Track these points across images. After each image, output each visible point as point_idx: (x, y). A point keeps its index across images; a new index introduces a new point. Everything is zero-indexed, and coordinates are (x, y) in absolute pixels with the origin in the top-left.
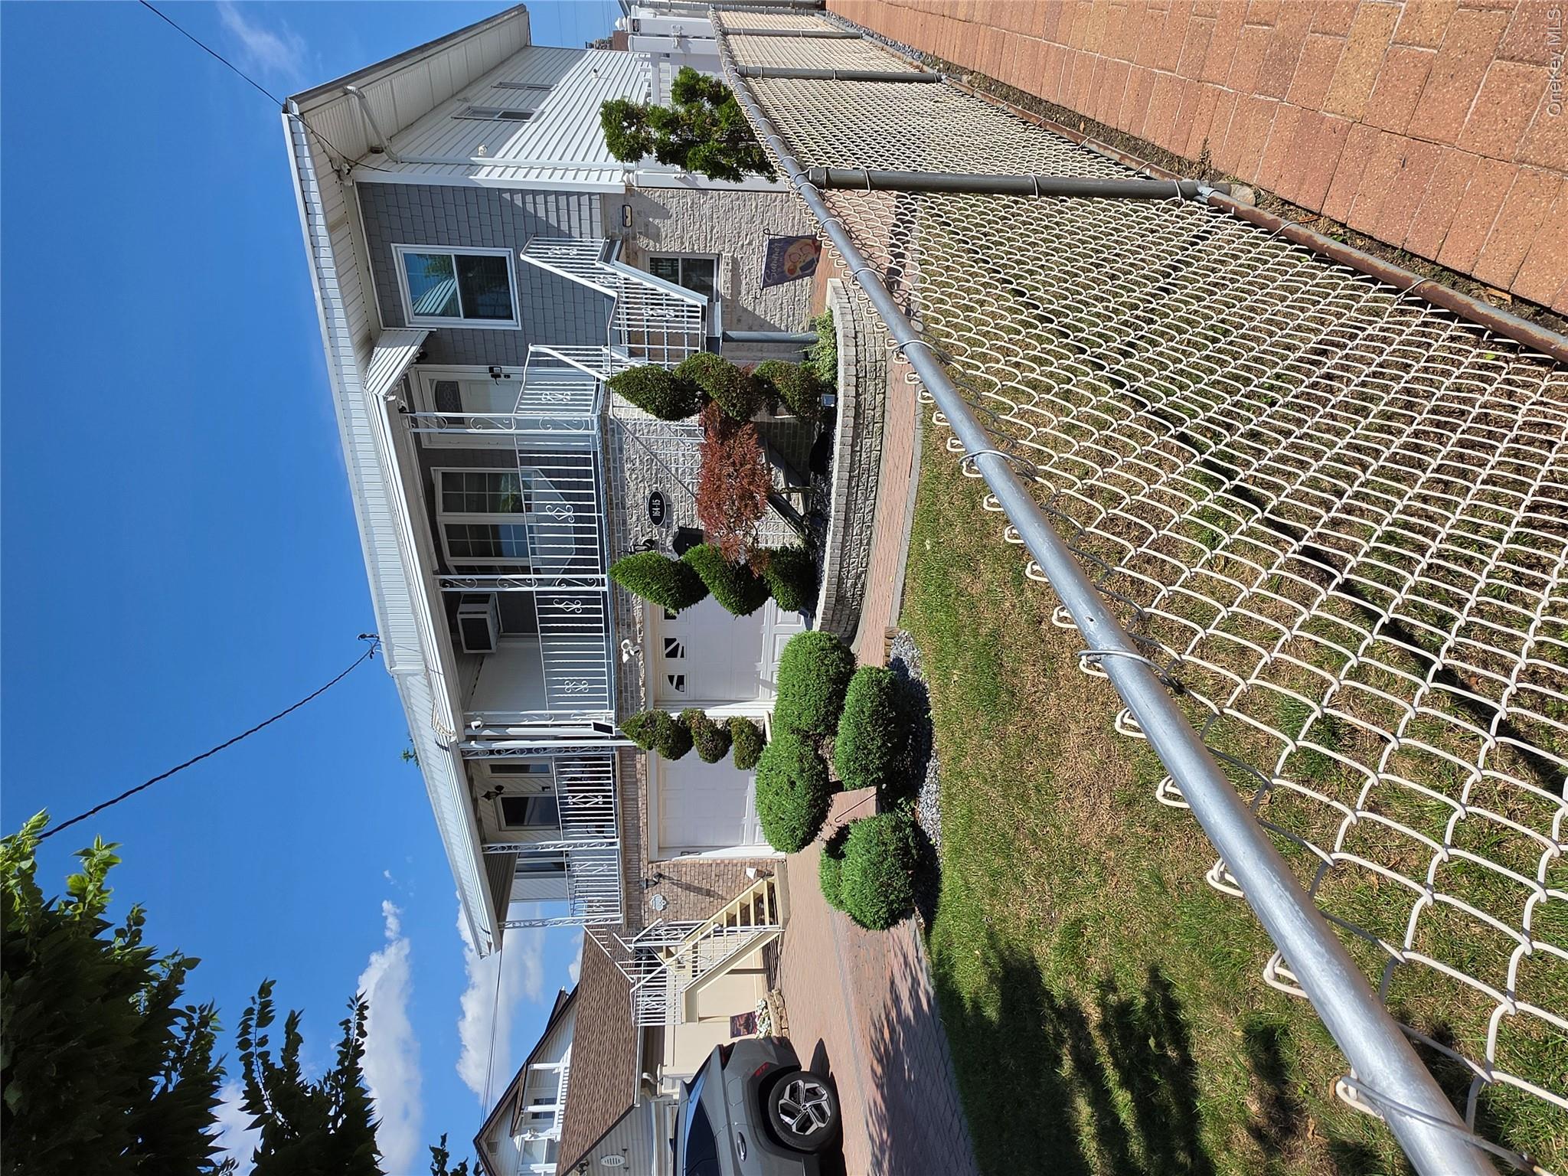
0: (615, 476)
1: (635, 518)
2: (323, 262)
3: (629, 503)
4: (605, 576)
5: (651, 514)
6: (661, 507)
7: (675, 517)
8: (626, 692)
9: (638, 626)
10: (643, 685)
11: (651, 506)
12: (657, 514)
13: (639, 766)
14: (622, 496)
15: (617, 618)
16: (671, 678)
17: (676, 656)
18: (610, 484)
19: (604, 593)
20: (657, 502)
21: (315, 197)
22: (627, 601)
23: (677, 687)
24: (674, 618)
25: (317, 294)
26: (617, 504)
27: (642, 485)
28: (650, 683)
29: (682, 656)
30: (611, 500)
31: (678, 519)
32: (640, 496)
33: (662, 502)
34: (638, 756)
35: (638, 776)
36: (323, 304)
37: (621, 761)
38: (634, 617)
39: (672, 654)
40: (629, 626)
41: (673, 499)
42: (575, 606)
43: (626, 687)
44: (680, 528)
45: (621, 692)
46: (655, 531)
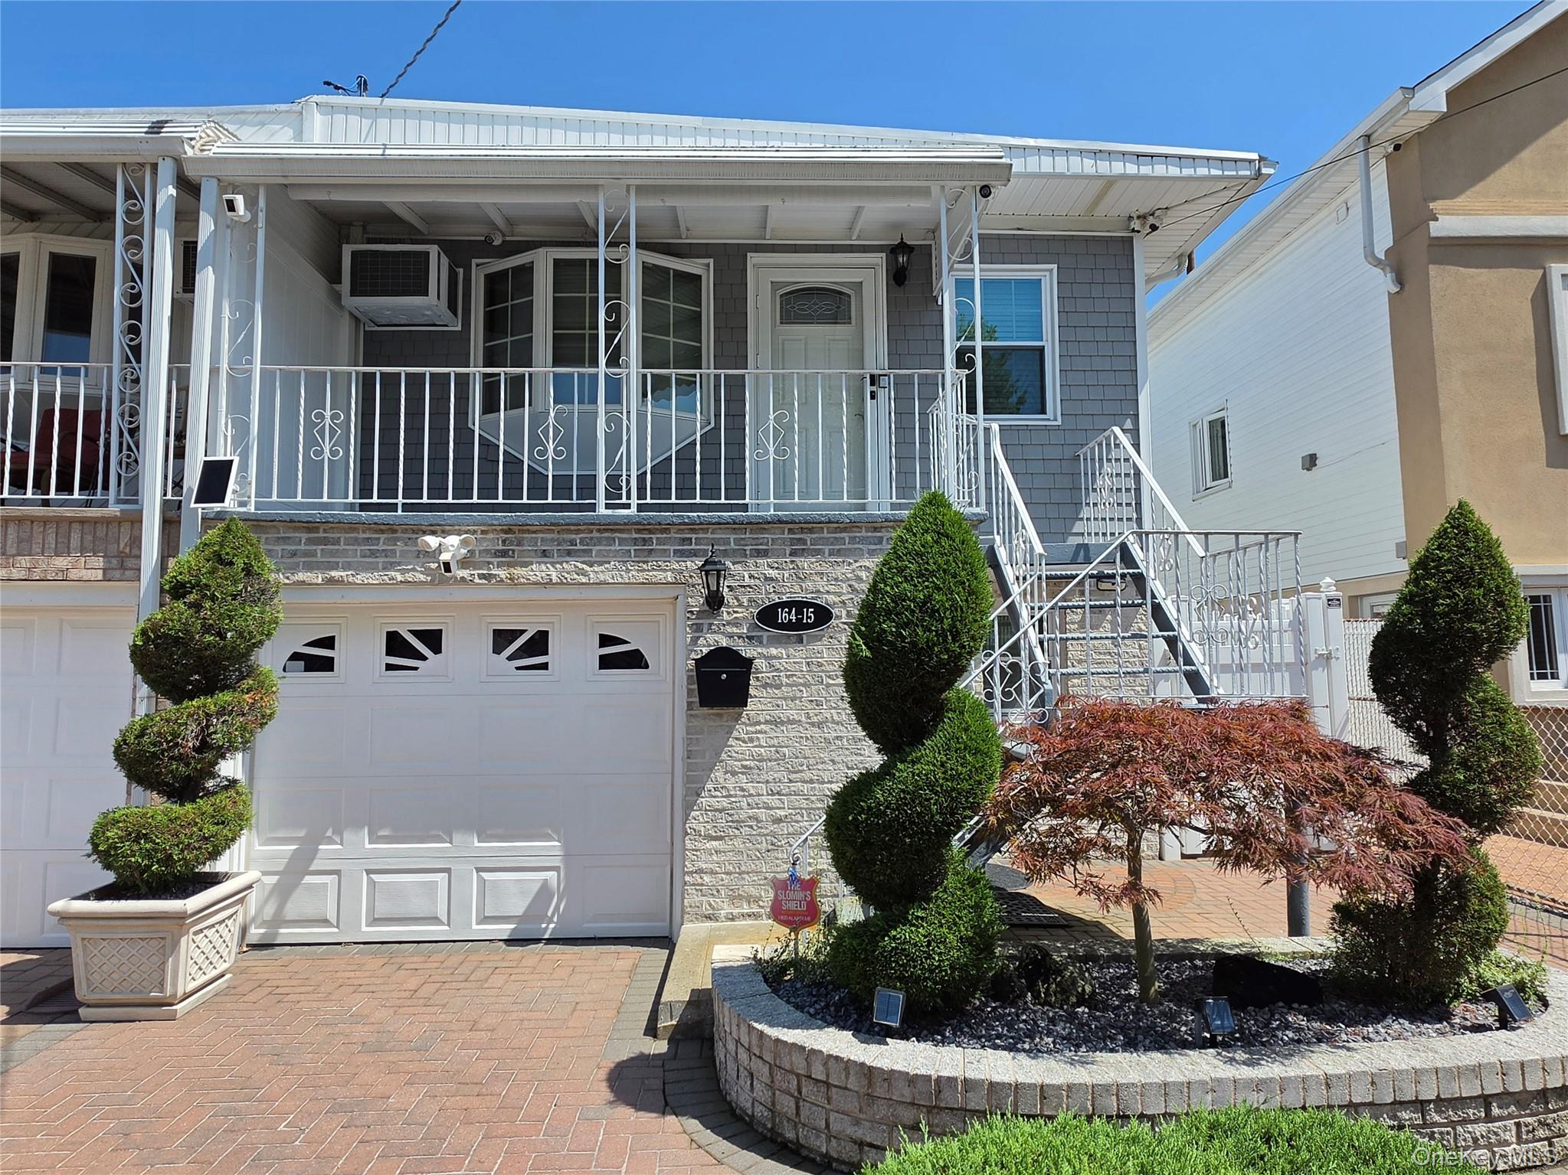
0: (863, 540)
1: (773, 573)
2: (1075, 160)
3: (804, 562)
4: (634, 510)
5: (783, 605)
6: (799, 626)
7: (774, 651)
8: (310, 541)
9: (502, 573)
10: (331, 581)
11: (799, 606)
12: (783, 616)
13: (61, 562)
14: (818, 552)
15: (524, 528)
16: (328, 643)
17: (390, 652)
18: (844, 530)
19: (593, 507)
20: (809, 615)
21: (1160, 170)
22: (569, 553)
23: (296, 656)
24: (497, 650)
25: (1031, 142)
26: (802, 541)
27: (845, 588)
28: (333, 596)
29: (390, 667)
30: (811, 531)
31: (766, 658)
32: (822, 584)
33: (809, 626)
34: (99, 562)
35: (24, 561)
36: (1017, 147)
37: (82, 521)
38: (525, 565)
39: (396, 644)
40: (504, 553)
41: (818, 646)
42: (551, 447)
43: (325, 541)
44: (749, 662)
45: (309, 530)
46: (741, 613)
